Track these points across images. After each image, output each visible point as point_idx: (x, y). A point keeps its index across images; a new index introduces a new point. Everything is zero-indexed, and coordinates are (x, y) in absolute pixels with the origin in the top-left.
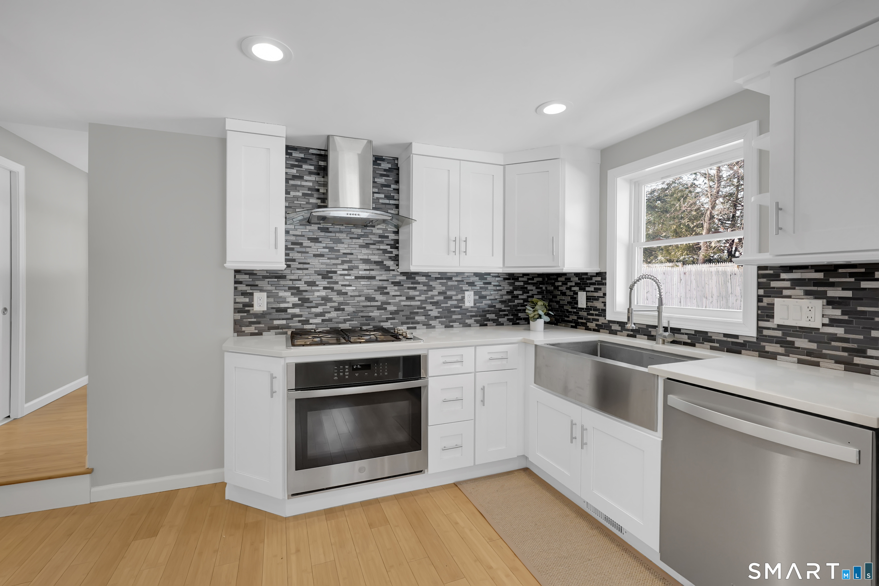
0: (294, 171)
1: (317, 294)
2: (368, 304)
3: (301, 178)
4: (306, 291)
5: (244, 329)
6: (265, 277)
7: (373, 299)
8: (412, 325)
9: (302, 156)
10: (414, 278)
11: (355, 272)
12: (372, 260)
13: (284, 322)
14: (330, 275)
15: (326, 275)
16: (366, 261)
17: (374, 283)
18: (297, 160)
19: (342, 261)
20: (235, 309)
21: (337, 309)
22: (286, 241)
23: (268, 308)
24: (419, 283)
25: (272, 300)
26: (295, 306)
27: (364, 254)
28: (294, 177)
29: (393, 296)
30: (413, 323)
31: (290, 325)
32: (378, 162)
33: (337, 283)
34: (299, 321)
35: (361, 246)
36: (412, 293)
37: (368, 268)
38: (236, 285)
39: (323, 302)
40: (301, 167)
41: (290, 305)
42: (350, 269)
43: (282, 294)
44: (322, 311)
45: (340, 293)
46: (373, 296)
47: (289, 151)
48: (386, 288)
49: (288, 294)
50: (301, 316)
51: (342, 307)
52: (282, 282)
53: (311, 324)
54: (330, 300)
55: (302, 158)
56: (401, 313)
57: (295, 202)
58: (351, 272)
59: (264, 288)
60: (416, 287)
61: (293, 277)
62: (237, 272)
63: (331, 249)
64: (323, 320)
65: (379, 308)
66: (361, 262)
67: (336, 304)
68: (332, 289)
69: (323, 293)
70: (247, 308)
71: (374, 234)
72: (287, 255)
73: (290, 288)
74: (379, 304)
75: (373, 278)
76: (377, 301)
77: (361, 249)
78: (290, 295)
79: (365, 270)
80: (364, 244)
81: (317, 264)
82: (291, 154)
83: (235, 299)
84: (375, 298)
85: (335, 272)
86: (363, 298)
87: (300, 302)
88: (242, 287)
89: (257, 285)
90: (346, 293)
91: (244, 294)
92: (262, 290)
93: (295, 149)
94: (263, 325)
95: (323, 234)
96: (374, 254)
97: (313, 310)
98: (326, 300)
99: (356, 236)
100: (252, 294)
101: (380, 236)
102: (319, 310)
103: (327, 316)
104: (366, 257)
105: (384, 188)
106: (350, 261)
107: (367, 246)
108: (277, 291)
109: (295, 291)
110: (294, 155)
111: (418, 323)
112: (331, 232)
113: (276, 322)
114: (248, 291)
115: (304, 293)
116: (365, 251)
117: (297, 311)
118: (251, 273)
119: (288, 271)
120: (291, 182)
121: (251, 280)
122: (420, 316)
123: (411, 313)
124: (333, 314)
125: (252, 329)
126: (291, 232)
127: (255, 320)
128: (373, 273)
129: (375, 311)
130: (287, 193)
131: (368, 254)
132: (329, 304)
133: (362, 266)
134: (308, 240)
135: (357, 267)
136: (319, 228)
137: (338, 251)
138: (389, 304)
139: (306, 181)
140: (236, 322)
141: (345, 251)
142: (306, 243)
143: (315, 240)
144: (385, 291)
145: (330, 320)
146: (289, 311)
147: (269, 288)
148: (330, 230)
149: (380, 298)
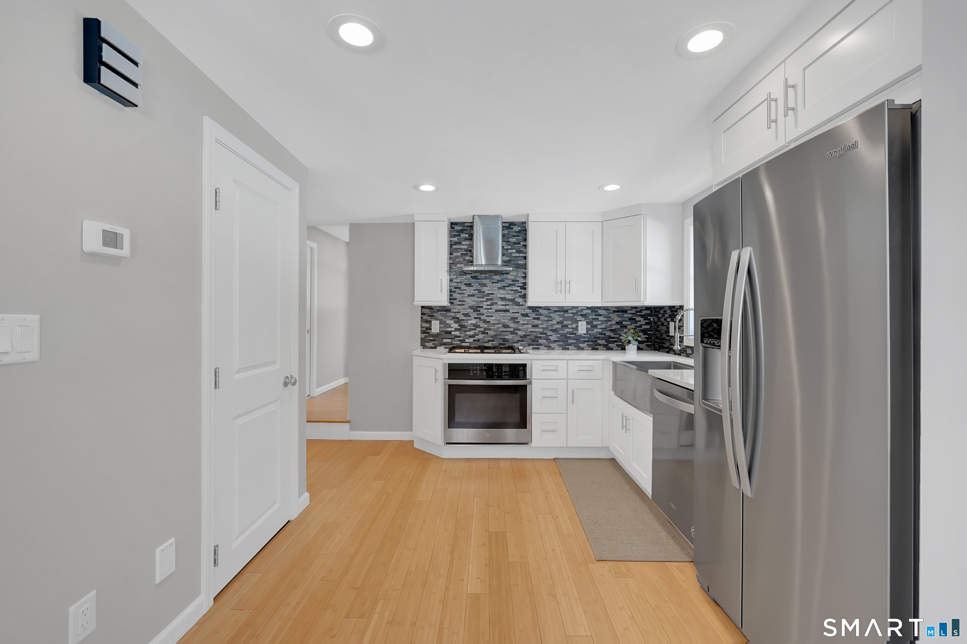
0: (455, 239)
1: (470, 322)
2: (505, 329)
3: (460, 243)
4: (463, 320)
5: (426, 344)
6: (439, 311)
7: (507, 326)
8: (536, 347)
9: (461, 228)
10: (538, 311)
11: (495, 307)
12: (507, 298)
13: (450, 340)
14: (478, 309)
15: (476, 309)
16: (503, 299)
17: (508, 314)
18: (458, 232)
19: (486, 299)
20: (421, 331)
21: (483, 333)
22: (450, 286)
23: (440, 331)
24: (542, 315)
25: (442, 326)
26: (456, 330)
27: (501, 293)
28: (456, 243)
29: (522, 324)
30: (537, 345)
31: (453, 342)
32: (511, 226)
33: (483, 314)
34: (459, 340)
35: (499, 288)
36: (536, 322)
37: (504, 304)
38: (422, 316)
39: (474, 328)
40: (460, 235)
41: (453, 329)
42: (492, 304)
43: (448, 322)
44: (473, 334)
45: (485, 322)
46: (507, 324)
47: (453, 226)
48: (517, 318)
49: (452, 322)
50: (460, 337)
51: (486, 331)
52: (449, 314)
53: (466, 342)
54: (479, 326)
55: (460, 230)
56: (528, 337)
57: (456, 260)
58: (492, 307)
59: (438, 318)
60: (539, 318)
61: (455, 311)
62: (423, 307)
63: (479, 291)
64: (474, 340)
65: (512, 333)
66: (500, 299)
67: (482, 329)
68: (480, 318)
69: (474, 322)
70: (428, 331)
71: (509, 279)
72: (451, 295)
73: (453, 318)
74: (512, 330)
75: (508, 311)
76: (511, 328)
77: (499, 290)
78: (453, 322)
79: (502, 305)
80: (502, 287)
81: (470, 301)
82: (453, 228)
83: (421, 325)
84: (509, 325)
85: (482, 307)
86: (501, 326)
87: (459, 327)
88: (425, 317)
89: (434, 316)
90: (489, 322)
91: (427, 321)
92: (437, 320)
93: (456, 224)
94: (437, 342)
95: (474, 280)
96: (509, 294)
97: (468, 333)
98: (476, 326)
99: (496, 281)
100: (431, 322)
101: (513, 281)
102: (472, 333)
103: (477, 337)
104: (502, 296)
105: (515, 245)
106: (492, 299)
107: (504, 288)
108: (446, 320)
109: (456, 320)
110: (455, 228)
111: (541, 345)
112: (479, 279)
113: (445, 341)
114: (429, 320)
115: (462, 321)
116: (502, 291)
117: (457, 333)
118: (430, 308)
119: (452, 307)
120: (454, 247)
121: (430, 312)
122: (543, 340)
123: (536, 337)
124: (481, 336)
125: (431, 344)
126: (454, 280)
127: (432, 338)
128: (507, 307)
129: (509, 335)
130: (451, 254)
131: (504, 294)
132: (478, 329)
133: (500, 303)
134: (465, 285)
135: (497, 303)
136: (471, 277)
137: (484, 292)
138: (520, 330)
139: (463, 245)
140: (422, 339)
141: (488, 292)
142: (463, 287)
143: (469, 285)
144: (517, 320)
145: (478, 340)
146: (453, 333)
147: (441, 318)
148: (479, 277)
149: (512, 325)
